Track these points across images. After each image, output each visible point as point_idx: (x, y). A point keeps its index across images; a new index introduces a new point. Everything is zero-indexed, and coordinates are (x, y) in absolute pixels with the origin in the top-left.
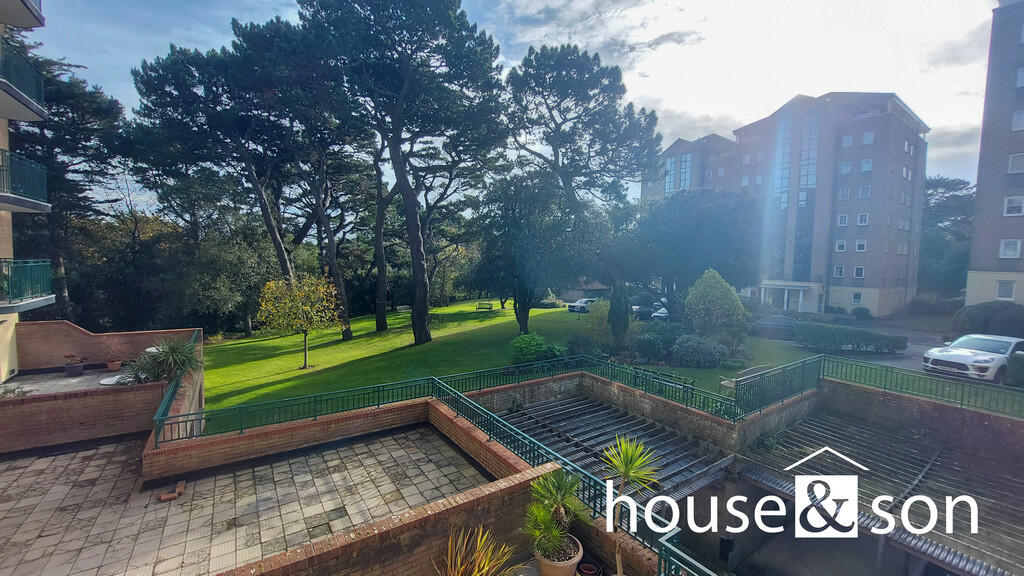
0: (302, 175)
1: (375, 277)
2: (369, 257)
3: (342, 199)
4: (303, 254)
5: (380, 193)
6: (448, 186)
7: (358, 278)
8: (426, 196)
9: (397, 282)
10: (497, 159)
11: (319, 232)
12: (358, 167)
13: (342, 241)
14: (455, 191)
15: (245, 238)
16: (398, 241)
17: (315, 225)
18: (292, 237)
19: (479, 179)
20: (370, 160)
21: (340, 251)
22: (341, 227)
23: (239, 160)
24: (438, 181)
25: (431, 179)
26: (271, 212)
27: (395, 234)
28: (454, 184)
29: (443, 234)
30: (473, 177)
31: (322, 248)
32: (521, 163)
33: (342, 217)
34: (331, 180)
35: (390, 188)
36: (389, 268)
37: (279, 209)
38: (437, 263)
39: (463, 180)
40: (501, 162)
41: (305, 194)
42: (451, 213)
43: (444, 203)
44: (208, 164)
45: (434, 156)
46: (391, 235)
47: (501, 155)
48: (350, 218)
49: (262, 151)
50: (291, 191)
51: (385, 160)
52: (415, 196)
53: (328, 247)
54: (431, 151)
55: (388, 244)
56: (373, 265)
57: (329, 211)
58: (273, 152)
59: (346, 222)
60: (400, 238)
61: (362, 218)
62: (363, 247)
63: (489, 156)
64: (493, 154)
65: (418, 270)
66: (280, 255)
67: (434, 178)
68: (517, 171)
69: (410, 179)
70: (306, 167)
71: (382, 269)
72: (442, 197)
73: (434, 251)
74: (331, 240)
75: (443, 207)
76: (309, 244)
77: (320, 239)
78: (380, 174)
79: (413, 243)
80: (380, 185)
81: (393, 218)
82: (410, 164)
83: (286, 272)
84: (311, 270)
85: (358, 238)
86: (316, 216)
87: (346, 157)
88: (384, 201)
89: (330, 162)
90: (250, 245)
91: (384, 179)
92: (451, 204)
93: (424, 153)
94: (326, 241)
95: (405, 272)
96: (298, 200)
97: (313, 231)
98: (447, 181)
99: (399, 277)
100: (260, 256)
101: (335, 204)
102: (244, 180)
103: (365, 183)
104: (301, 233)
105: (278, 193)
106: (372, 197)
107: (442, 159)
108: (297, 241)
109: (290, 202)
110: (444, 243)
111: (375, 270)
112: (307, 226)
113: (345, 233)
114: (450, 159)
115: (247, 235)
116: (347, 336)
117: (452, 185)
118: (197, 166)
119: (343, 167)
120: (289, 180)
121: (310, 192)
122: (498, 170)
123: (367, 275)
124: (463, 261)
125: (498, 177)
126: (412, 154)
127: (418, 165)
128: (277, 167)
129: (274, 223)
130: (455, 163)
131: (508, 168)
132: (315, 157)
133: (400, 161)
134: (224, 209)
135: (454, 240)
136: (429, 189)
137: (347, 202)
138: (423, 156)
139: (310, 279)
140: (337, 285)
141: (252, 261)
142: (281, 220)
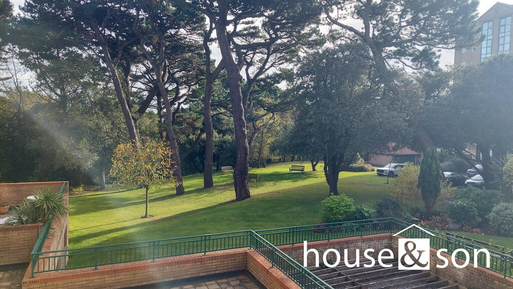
0: (146, 56)
1: (204, 141)
2: (199, 124)
3: (177, 75)
4: (146, 122)
5: (208, 69)
6: (266, 61)
7: (190, 142)
8: (247, 70)
9: (221, 146)
10: (310, 35)
11: (159, 103)
12: (191, 48)
13: (177, 110)
14: (272, 65)
15: (102, 109)
16: (223, 110)
17: (155, 98)
18: (137, 107)
19: (293, 53)
20: (200, 40)
21: (176, 118)
22: (177, 98)
23: (97, 44)
24: (258, 57)
25: (251, 56)
26: (122, 87)
27: (220, 104)
28: (272, 58)
29: (261, 104)
30: (289, 52)
31: (161, 117)
32: (333, 37)
33: (177, 90)
34: (169, 59)
35: (217, 64)
36: (215, 134)
37: (128, 84)
38: (256, 129)
39: (279, 55)
40: (314, 37)
41: (148, 71)
42: (268, 85)
43: (262, 76)
44: (74, 49)
45: (254, 35)
46: (217, 105)
47: (315, 31)
48: (183, 91)
49: (114, 36)
50: (137, 69)
51: (212, 40)
52: (238, 71)
53: (165, 115)
54: (252, 30)
55: (215, 113)
56: (202, 131)
57: (167, 86)
58: (123, 36)
59: (181, 95)
60: (225, 108)
61: (194, 91)
62: (194, 115)
63: (303, 32)
64: (307, 30)
65: (240, 136)
66: (128, 122)
67: (254, 54)
68: (328, 45)
69: (234, 56)
70: (148, 49)
71: (210, 135)
72: (261, 70)
73: (252, 119)
74: (168, 110)
75: (262, 80)
76: (151, 113)
77: (160, 109)
78: (208, 52)
79: (236, 113)
80: (209, 63)
81: (219, 90)
82: (234, 43)
83: (132, 136)
84: (152, 135)
85: (190, 109)
86: (156, 90)
87: (180, 39)
88: (212, 76)
89: (168, 43)
90: (105, 114)
91: (212, 57)
92: (268, 77)
93: (245, 32)
94: (165, 110)
95: (228, 137)
96: (143, 76)
97: (154, 102)
98: (265, 56)
99: (225, 142)
100: (113, 123)
101: (172, 79)
102: (101, 61)
103: (196, 60)
104: (145, 104)
105: (127, 71)
106: (202, 72)
107: (261, 37)
108: (142, 111)
109: (136, 78)
110: (262, 112)
111: (204, 136)
112: (150, 98)
113: (179, 104)
114: (268, 37)
115: (103, 105)
116: (180, 191)
117: (269, 60)
118: (65, 49)
119: (178, 47)
120: (135, 59)
121: (152, 70)
122: (311, 45)
123: (198, 139)
124: (278, 128)
125: (311, 51)
126: (235, 34)
127: (241, 44)
128: (127, 50)
129: (124, 95)
130: (273, 40)
131: (320, 42)
132: (156, 39)
133: (225, 40)
134: (86, 85)
135: (271, 109)
136: (250, 64)
137: (181, 77)
138: (245, 35)
139: (151, 143)
140: (172, 148)
141: (107, 127)
142: (129, 94)
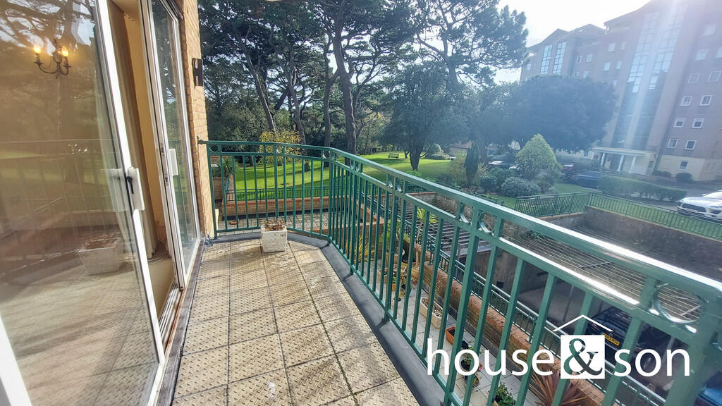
0: (278, 63)
1: (324, 133)
2: (320, 120)
3: (304, 79)
4: (281, 117)
5: (327, 75)
6: (372, 70)
7: (313, 133)
8: (357, 77)
9: (337, 137)
10: (407, 50)
11: (290, 102)
12: (314, 57)
13: (304, 108)
14: (377, 74)
15: (248, 105)
16: (339, 109)
17: (287, 97)
18: (273, 105)
19: (394, 64)
20: (321, 51)
21: (303, 114)
22: (303, 98)
23: (241, 52)
24: (366, 67)
25: (361, 66)
26: (261, 88)
27: (337, 104)
28: (376, 69)
29: (368, 105)
30: (390, 62)
31: (291, 113)
32: (423, 53)
33: (303, 92)
34: (297, 66)
35: (334, 71)
36: (332, 127)
37: (265, 85)
38: (363, 125)
39: (383, 66)
40: (409, 53)
41: (280, 75)
42: (374, 90)
43: (369, 83)
44: (222, 56)
45: (364, 48)
46: (334, 105)
47: (409, 48)
48: (308, 93)
49: (254, 46)
50: (272, 74)
51: (331, 52)
52: (349, 79)
53: (295, 112)
54: (362, 44)
55: (332, 111)
56: (323, 125)
57: (295, 87)
58: (261, 46)
59: (306, 96)
60: (340, 107)
61: (316, 92)
62: (317, 112)
63: (401, 48)
64: (404, 46)
65: (350, 129)
66: (268, 117)
67: (363, 64)
68: (418, 61)
70: (281, 57)
71: (328, 128)
72: (368, 78)
73: (361, 117)
74: (297, 107)
75: (368, 85)
76: (284, 110)
77: (290, 107)
78: (327, 61)
79: (347, 110)
80: (328, 70)
81: (336, 92)
82: (347, 55)
83: (271, 128)
84: (286, 126)
85: (313, 107)
86: (288, 92)
87: (306, 49)
88: (330, 82)
89: (296, 53)
90: (250, 109)
91: (330, 65)
92: (374, 83)
93: (357, 46)
94: (294, 108)
95: (343, 130)
96: (277, 79)
97: (286, 101)
98: (372, 67)
99: (340, 134)
100: (256, 116)
101: (299, 83)
102: (244, 67)
103: (318, 68)
104: (280, 102)
105: (264, 75)
106: (322, 78)
107: (369, 50)
108: (277, 108)
109: (272, 81)
110: (369, 111)
111: (324, 129)
112: (283, 98)
113: (305, 103)
114: (374, 50)
115: (247, 103)
116: (307, 168)
118: (217, 56)
119: (303, 56)
120: (271, 65)
121: (284, 74)
122: (407, 59)
123: (319, 131)
124: (381, 124)
125: (406, 64)
126: (348, 47)
127: (353, 56)
128: (264, 58)
129: (263, 95)
130: (378, 53)
131: (413, 57)
132: (286, 50)
133: (340, 55)
134: (235, 86)
135: (376, 109)
136: (359, 73)
137: (307, 81)
138: (356, 48)
139: (285, 132)
140: (301, 136)
141: (252, 120)
142: (267, 94)
